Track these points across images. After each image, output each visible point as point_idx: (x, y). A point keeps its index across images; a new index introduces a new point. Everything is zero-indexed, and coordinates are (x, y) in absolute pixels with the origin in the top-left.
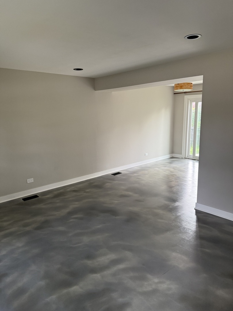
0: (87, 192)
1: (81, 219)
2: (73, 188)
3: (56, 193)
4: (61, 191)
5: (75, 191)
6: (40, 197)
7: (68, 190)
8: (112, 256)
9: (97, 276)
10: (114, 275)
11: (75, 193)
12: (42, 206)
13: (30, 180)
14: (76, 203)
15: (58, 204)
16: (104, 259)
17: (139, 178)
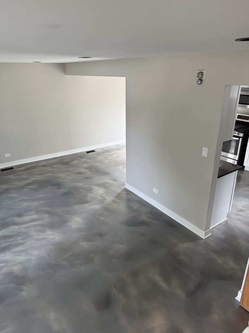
0: (54, 168)
1: (33, 189)
2: (44, 163)
3: (28, 166)
4: (34, 165)
5: (44, 166)
6: (14, 169)
7: (39, 164)
8: (34, 216)
9: (16, 227)
10: (27, 228)
11: (43, 168)
12: (12, 177)
13: (8, 155)
14: (38, 176)
15: (24, 176)
16: (27, 218)
17: (106, 157)
